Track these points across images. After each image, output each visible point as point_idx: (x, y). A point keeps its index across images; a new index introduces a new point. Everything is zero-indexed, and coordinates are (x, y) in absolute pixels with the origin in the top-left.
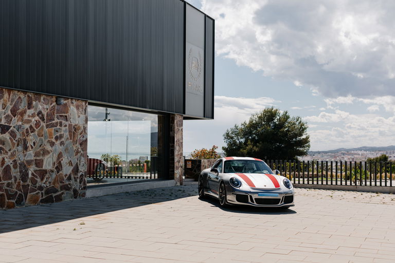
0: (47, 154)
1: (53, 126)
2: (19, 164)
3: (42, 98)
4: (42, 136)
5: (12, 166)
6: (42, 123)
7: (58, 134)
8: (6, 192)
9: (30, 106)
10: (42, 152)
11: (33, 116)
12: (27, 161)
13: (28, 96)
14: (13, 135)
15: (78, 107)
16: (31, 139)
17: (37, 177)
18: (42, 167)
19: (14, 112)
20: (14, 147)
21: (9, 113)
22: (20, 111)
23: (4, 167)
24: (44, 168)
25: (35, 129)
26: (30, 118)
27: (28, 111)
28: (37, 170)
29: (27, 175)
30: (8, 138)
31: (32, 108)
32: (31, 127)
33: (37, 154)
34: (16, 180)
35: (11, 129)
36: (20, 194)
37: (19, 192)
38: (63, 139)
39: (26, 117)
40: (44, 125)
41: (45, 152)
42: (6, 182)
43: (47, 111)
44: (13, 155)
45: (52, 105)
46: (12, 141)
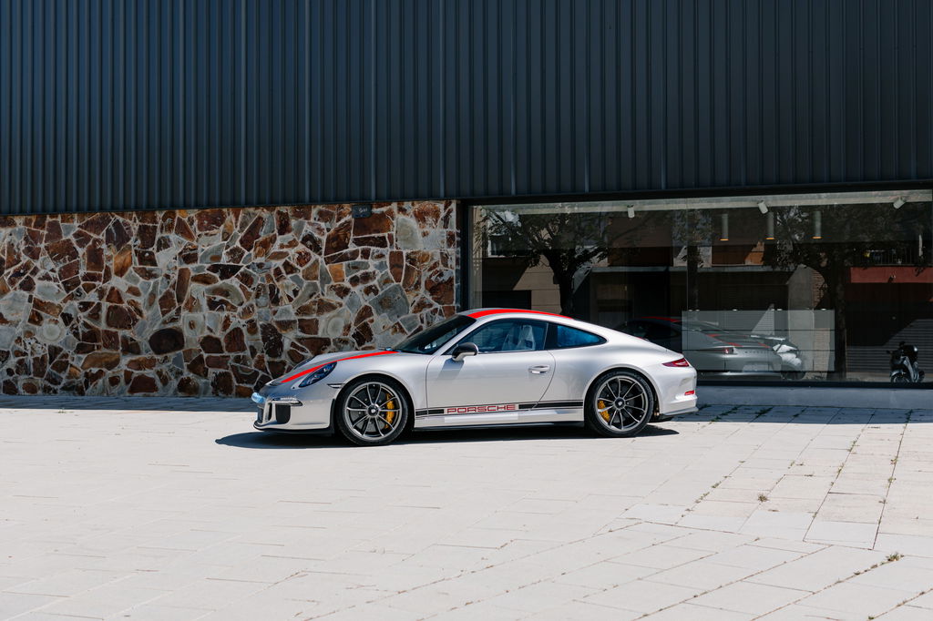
0: (328, 311)
1: (343, 258)
2: (261, 326)
3: (314, 212)
4: (316, 278)
5: (244, 330)
6: (314, 256)
7: (359, 274)
8: (233, 370)
9: (284, 228)
10: (316, 307)
11: (292, 244)
12: (279, 323)
13: (279, 213)
14: (246, 279)
15: (420, 217)
16: (286, 285)
17: (303, 350)
18: (316, 333)
19: (247, 243)
20: (248, 299)
21: (238, 244)
22: (261, 239)
23: (228, 331)
24: (320, 334)
25: (298, 267)
26: (285, 250)
27: (279, 238)
28: (303, 339)
29: (281, 345)
30: (237, 286)
31: (289, 232)
32: (286, 265)
33: (303, 310)
34: (253, 352)
35: (242, 270)
36: (263, 376)
37: (261, 373)
38: (375, 282)
39: (275, 248)
40: (321, 259)
41: (324, 307)
42: (233, 355)
43: (327, 234)
44: (247, 312)
45: (342, 221)
46: (244, 289)
